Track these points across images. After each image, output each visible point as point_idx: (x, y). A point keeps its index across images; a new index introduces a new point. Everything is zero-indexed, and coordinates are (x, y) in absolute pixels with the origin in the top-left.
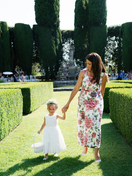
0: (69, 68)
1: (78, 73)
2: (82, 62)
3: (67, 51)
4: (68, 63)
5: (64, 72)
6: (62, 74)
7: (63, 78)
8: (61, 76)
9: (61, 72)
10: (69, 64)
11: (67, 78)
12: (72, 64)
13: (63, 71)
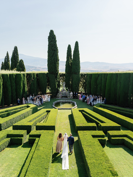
0: (63, 92)
8: (59, 96)
11: (62, 96)
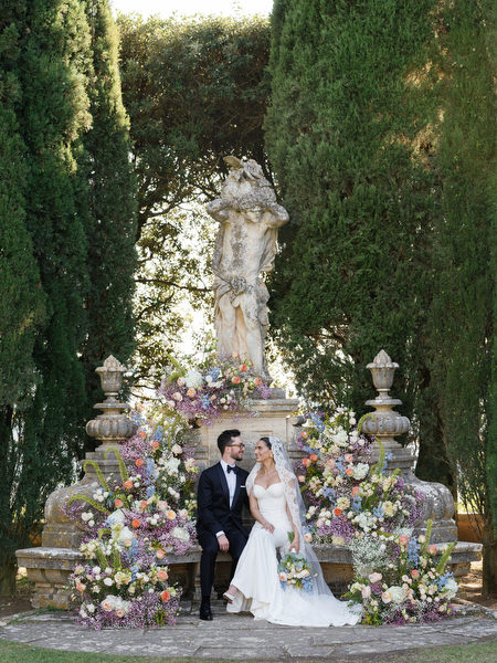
1: (326, 503)
2: (382, 361)
3: (205, 282)
4: (192, 380)
5: (137, 494)
6: (117, 518)
7: (121, 591)
8: (90, 547)
9: (100, 495)
10: (206, 389)
12: (256, 394)
13: (132, 481)
